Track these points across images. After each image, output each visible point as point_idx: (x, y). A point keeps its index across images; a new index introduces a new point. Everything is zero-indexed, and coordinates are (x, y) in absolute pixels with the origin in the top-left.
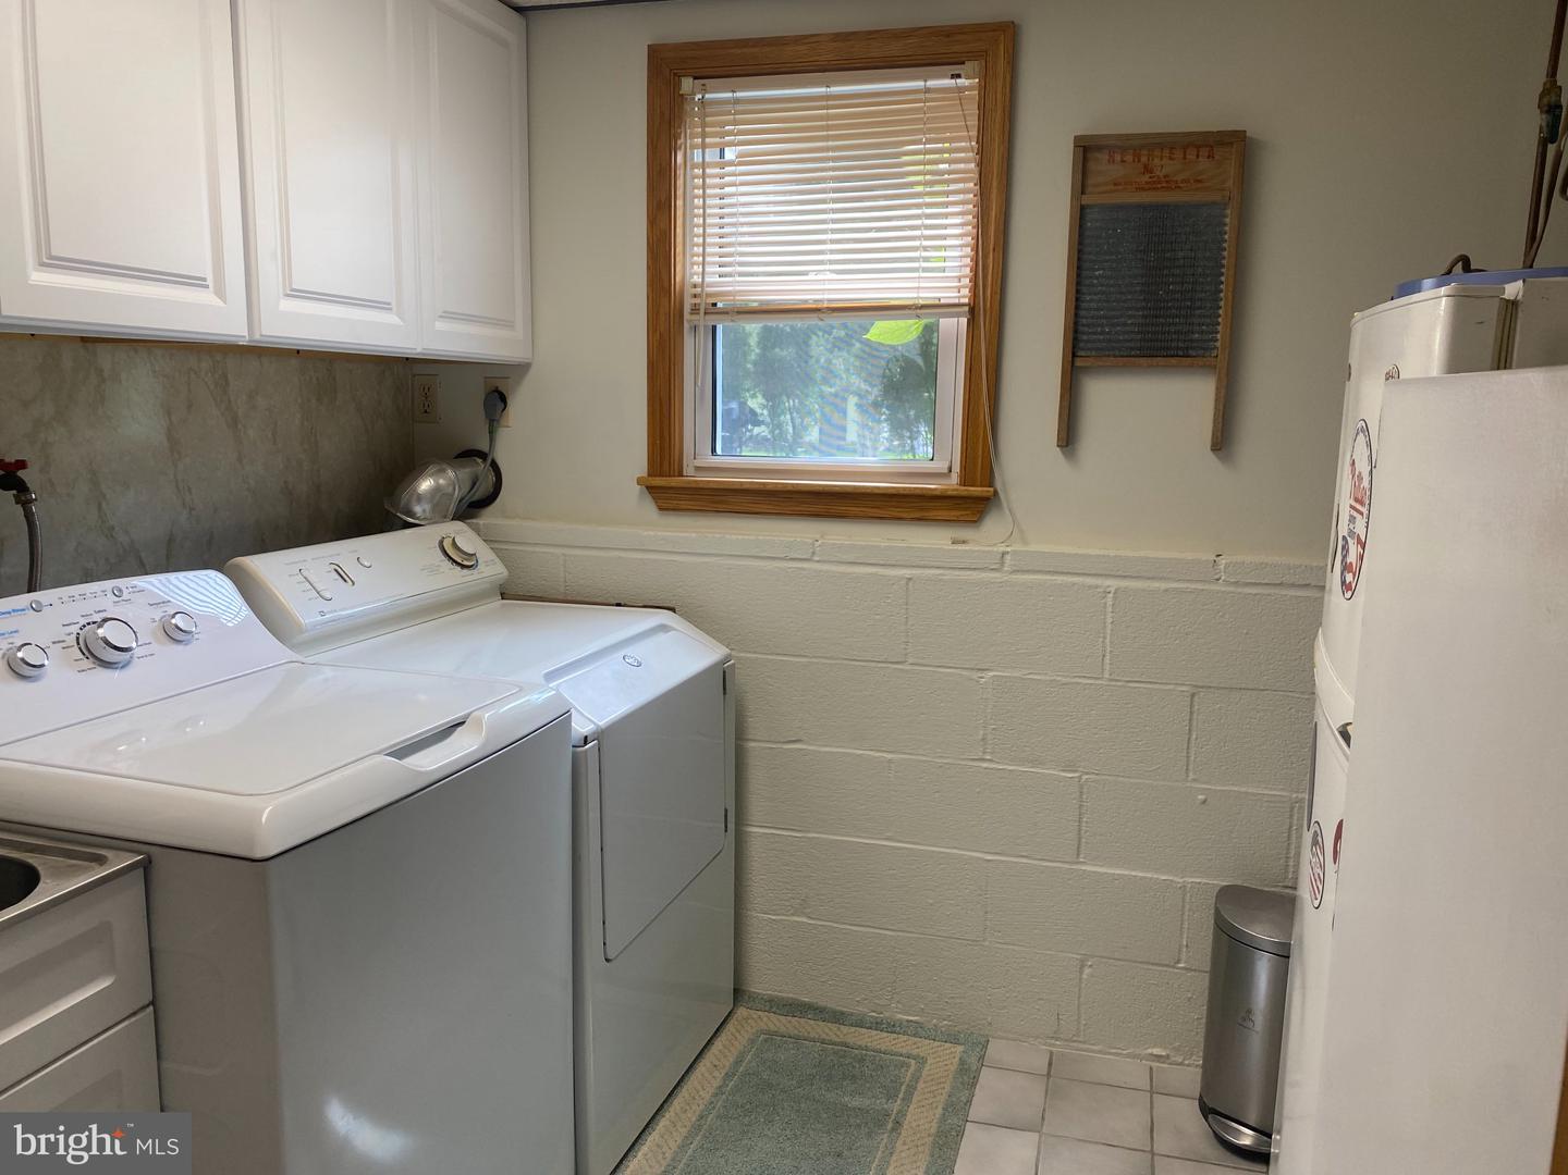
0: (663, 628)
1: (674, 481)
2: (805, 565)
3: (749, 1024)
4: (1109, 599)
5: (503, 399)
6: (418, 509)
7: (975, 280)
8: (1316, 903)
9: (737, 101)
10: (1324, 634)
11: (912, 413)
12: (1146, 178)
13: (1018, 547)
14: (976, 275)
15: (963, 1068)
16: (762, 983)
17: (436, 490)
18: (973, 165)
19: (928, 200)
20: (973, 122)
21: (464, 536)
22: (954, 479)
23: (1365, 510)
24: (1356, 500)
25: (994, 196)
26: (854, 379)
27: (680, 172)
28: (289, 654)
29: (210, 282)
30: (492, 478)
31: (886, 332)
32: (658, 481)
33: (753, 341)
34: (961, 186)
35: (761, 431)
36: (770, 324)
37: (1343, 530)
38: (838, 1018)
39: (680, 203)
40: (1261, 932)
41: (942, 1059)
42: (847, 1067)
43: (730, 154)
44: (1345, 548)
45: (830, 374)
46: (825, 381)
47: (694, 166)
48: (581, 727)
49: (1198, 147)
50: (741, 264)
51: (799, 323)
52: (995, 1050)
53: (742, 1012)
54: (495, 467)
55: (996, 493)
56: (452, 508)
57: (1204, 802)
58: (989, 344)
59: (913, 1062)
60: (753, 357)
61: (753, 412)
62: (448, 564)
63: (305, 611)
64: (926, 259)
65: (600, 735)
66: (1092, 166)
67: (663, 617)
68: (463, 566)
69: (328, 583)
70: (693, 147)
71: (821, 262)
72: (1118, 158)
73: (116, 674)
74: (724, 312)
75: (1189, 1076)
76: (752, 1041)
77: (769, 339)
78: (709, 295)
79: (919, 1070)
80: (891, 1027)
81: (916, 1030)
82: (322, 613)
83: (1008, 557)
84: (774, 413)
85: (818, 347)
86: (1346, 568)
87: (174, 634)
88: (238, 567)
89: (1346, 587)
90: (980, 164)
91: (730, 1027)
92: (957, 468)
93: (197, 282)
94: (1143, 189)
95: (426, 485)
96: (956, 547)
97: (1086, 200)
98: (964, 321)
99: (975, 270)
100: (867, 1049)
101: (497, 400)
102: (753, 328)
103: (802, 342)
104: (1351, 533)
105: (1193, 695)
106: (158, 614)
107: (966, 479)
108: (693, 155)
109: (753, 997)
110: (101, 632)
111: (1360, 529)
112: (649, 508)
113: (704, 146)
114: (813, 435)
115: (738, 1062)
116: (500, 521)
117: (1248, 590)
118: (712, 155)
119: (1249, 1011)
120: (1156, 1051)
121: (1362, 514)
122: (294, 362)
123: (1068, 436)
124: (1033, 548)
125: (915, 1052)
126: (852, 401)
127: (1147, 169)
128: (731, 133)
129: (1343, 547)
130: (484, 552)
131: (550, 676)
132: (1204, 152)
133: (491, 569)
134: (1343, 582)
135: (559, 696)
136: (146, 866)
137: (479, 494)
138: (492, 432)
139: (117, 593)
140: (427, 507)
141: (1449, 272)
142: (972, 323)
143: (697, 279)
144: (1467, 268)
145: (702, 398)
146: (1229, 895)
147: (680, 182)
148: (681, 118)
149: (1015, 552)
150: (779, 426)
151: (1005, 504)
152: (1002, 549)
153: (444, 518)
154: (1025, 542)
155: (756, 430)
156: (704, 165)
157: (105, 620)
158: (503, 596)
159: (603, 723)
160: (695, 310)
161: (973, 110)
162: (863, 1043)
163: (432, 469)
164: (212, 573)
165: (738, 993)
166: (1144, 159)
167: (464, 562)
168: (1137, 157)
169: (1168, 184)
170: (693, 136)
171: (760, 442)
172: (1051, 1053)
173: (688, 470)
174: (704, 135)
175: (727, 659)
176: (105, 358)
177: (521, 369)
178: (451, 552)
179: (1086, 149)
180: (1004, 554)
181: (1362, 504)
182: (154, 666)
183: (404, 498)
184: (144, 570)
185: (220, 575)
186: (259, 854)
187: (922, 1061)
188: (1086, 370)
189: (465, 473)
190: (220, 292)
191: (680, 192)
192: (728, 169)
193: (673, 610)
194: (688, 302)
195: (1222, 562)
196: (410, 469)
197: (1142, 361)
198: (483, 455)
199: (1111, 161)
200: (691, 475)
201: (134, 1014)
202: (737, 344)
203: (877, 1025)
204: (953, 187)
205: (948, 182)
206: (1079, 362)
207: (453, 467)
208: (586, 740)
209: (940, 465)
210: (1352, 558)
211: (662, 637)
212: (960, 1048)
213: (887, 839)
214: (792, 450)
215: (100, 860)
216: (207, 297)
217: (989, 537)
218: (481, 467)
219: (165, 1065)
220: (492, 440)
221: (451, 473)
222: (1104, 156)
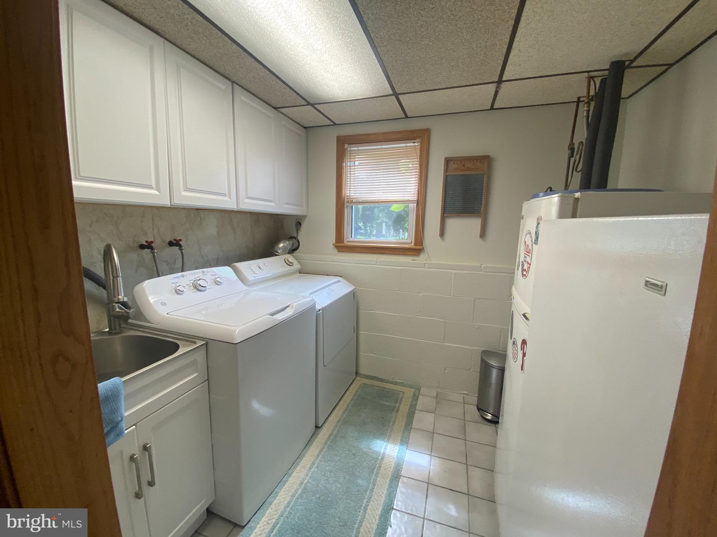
0: (339, 281)
1: (342, 244)
2: (375, 266)
3: (360, 381)
4: (453, 275)
5: (300, 224)
6: (279, 251)
7: (418, 194)
8: (515, 361)
9: (359, 150)
10: (515, 287)
11: (399, 227)
12: (463, 168)
13: (429, 262)
14: (419, 193)
15: (414, 395)
16: (362, 371)
17: (284, 246)
18: (418, 165)
19: (407, 174)
20: (418, 154)
21: (290, 258)
22: (413, 244)
23: (530, 255)
24: (527, 252)
25: (424, 173)
26: (385, 220)
27: (344, 168)
28: (246, 288)
29: (227, 195)
30: (297, 243)
31: (395, 208)
32: (338, 245)
33: (360, 210)
34: (415, 171)
35: (362, 231)
36: (365, 206)
37: (522, 259)
38: (382, 380)
39: (344, 175)
40: (493, 362)
41: (409, 393)
42: (385, 394)
43: (357, 163)
44: (523, 265)
45: (379, 218)
46: (377, 220)
47: (348, 166)
48: (318, 307)
49: (477, 160)
50: (359, 191)
51: (372, 205)
52: (423, 390)
53: (358, 378)
54: (298, 241)
55: (423, 248)
56: (288, 251)
57: (478, 328)
58: (422, 209)
59: (401, 393)
60: (360, 214)
61: (360, 227)
62: (286, 265)
63: (251, 277)
64: (406, 189)
65: (323, 309)
66: (449, 165)
67: (339, 278)
68: (290, 265)
69: (257, 270)
70: (348, 161)
71: (380, 190)
72: (456, 163)
73: (202, 293)
74: (354, 203)
75: (474, 399)
76: (360, 386)
77: (364, 209)
78: (351, 198)
79: (403, 395)
80: (396, 383)
81: (402, 384)
82: (255, 277)
83: (426, 265)
84: (365, 227)
85: (376, 211)
86: (523, 270)
87: (217, 283)
88: (234, 266)
89: (523, 275)
90: (420, 165)
91: (355, 382)
92: (413, 241)
93: (224, 195)
94: (462, 171)
95: (281, 245)
96: (413, 262)
97: (447, 174)
98: (415, 205)
99: (418, 192)
100: (389, 389)
101: (299, 224)
102: (360, 207)
103: (372, 209)
104: (525, 261)
105: (475, 300)
106: (213, 278)
107: (416, 245)
108: (347, 164)
109: (361, 374)
110: (198, 282)
111: (528, 259)
112: (336, 251)
113: (350, 161)
114: (374, 233)
115: (357, 392)
116: (299, 254)
117: (490, 273)
118: (352, 164)
119: (491, 384)
120: (465, 392)
121: (529, 256)
122: (249, 215)
123: (442, 234)
124: (433, 262)
125: (402, 390)
126: (384, 224)
127: (464, 166)
128: (357, 158)
129: (522, 265)
130: (295, 262)
131: (311, 294)
132: (479, 161)
133: (297, 266)
134: (523, 274)
135: (313, 300)
136: (206, 344)
137: (294, 248)
138: (297, 233)
139: (203, 272)
140: (281, 251)
141: (546, 192)
142: (418, 205)
143: (348, 194)
144: (551, 190)
145: (349, 224)
146: (485, 352)
147: (344, 170)
148: (345, 155)
149: (428, 263)
150: (367, 230)
151: (426, 251)
152: (425, 262)
153: (285, 254)
154: (431, 260)
155: (361, 231)
156: (350, 166)
157: (200, 279)
158: (300, 273)
159: (324, 306)
160: (348, 202)
161: (418, 152)
162: (388, 387)
163: (283, 241)
164: (227, 267)
165: (357, 373)
166: (463, 163)
167: (290, 264)
168: (461, 163)
169: (469, 169)
170: (348, 159)
171: (361, 234)
172: (437, 392)
173: (345, 242)
174: (350, 159)
175: (354, 289)
176: (202, 213)
177: (305, 217)
178: (287, 262)
179: (448, 161)
180: (425, 263)
181: (529, 253)
182: (212, 292)
183: (276, 248)
184: (211, 266)
185: (229, 268)
186: (235, 342)
187: (404, 393)
188: (447, 217)
189: (291, 242)
190: (230, 197)
191: (344, 173)
192: (356, 167)
193: (341, 277)
194: (346, 200)
195: (483, 266)
196: (277, 241)
197: (462, 215)
198: (295, 238)
199: (454, 164)
200: (346, 243)
201: (202, 383)
202: (357, 210)
203: (392, 383)
204: (413, 171)
205: (412, 170)
206: (445, 215)
207: (288, 241)
208: (319, 310)
209: (409, 241)
210: (526, 267)
211: (338, 284)
212: (413, 390)
213: (395, 335)
214: (369, 236)
215: (195, 343)
216: (226, 199)
217: (421, 259)
218: (295, 241)
219: (211, 395)
220: (297, 235)
221: (287, 242)
222: (452, 162)
